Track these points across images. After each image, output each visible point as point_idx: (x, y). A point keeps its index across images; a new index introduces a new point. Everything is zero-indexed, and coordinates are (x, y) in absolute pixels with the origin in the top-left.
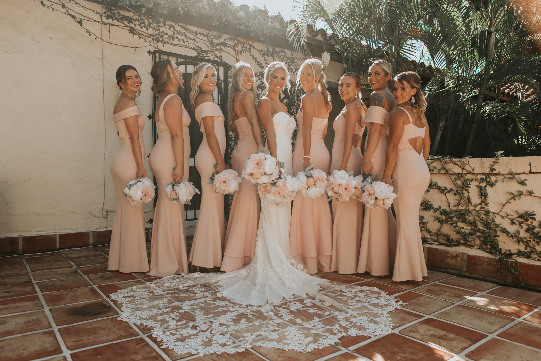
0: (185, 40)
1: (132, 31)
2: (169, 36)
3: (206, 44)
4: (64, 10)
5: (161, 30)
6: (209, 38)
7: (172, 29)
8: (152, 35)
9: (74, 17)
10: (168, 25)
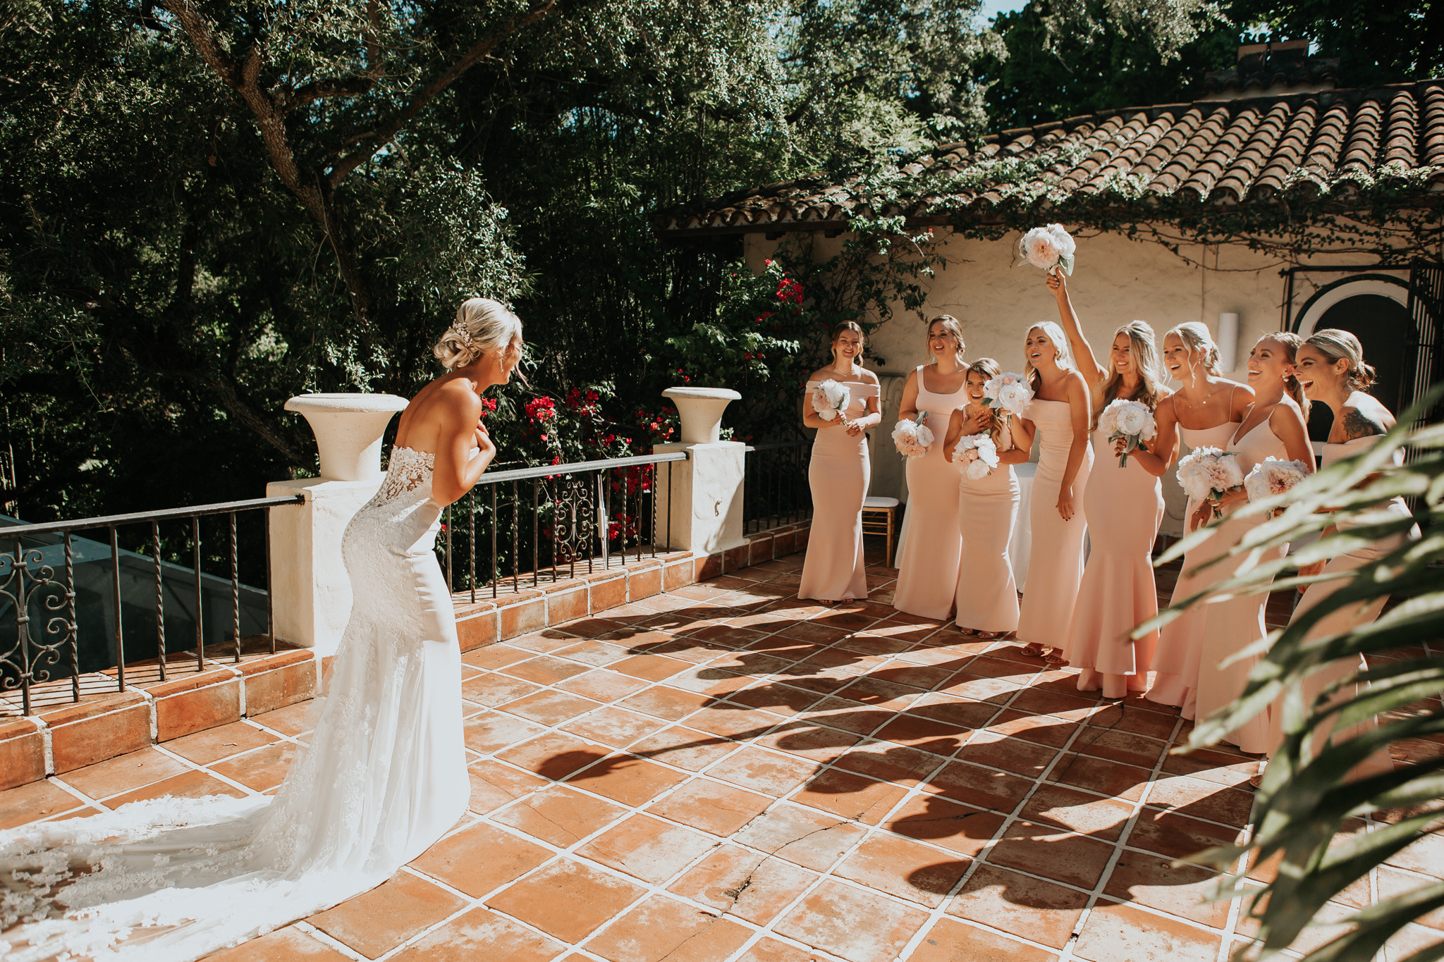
0: (1356, 237)
1: (1253, 244)
2: (1323, 239)
3: (1403, 236)
4: (1156, 238)
5: (1306, 233)
6: (1414, 224)
7: (1329, 225)
8: (1288, 244)
9: (1166, 244)
10: (1322, 220)
